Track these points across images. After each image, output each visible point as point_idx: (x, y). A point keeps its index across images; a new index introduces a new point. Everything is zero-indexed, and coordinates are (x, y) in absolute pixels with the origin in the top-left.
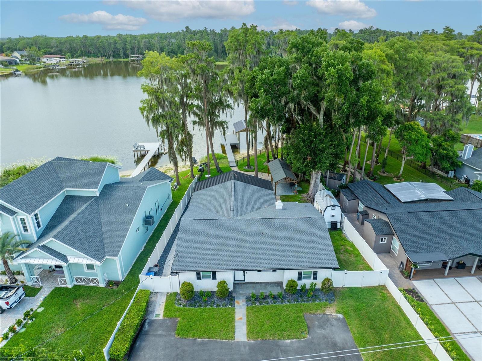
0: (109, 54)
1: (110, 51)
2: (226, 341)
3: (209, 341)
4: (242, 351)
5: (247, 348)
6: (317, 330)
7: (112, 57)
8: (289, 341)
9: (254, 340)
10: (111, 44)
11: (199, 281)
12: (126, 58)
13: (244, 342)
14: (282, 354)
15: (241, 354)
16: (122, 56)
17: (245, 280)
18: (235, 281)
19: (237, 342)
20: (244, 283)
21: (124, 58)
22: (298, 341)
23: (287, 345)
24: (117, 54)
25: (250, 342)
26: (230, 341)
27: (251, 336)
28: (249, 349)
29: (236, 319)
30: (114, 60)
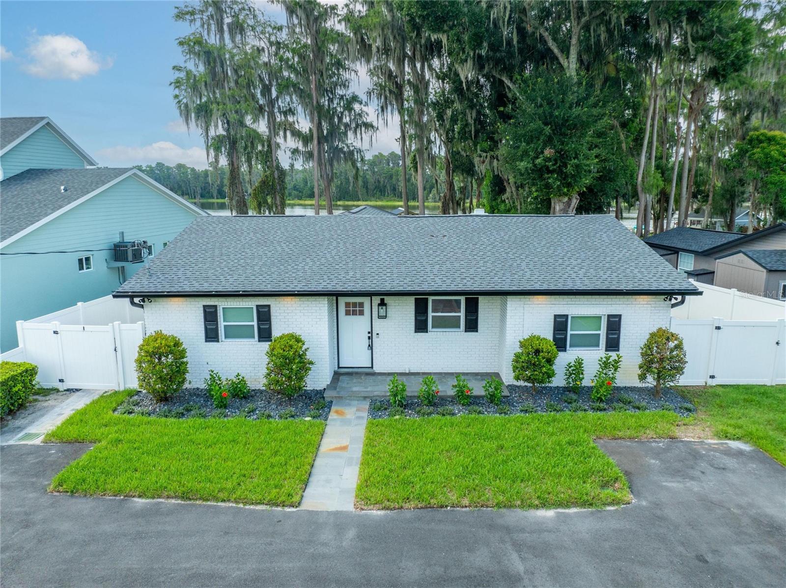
0: (195, 192)
1: (196, 187)
2: (259, 507)
3: (182, 505)
4: (325, 544)
5: (351, 533)
6: (666, 481)
7: (199, 196)
8: (550, 513)
9: (385, 508)
10: (199, 177)
11: (212, 345)
12: (222, 198)
13: (337, 514)
14: (523, 559)
15: (314, 557)
16: (215, 195)
17: (372, 367)
18: (339, 367)
19: (309, 511)
20: (367, 374)
21: (217, 198)
22: (592, 513)
23: (540, 528)
24: (209, 192)
25: (366, 515)
26: (280, 509)
27: (375, 493)
28: (360, 537)
29: (324, 448)
30: (201, 201)
